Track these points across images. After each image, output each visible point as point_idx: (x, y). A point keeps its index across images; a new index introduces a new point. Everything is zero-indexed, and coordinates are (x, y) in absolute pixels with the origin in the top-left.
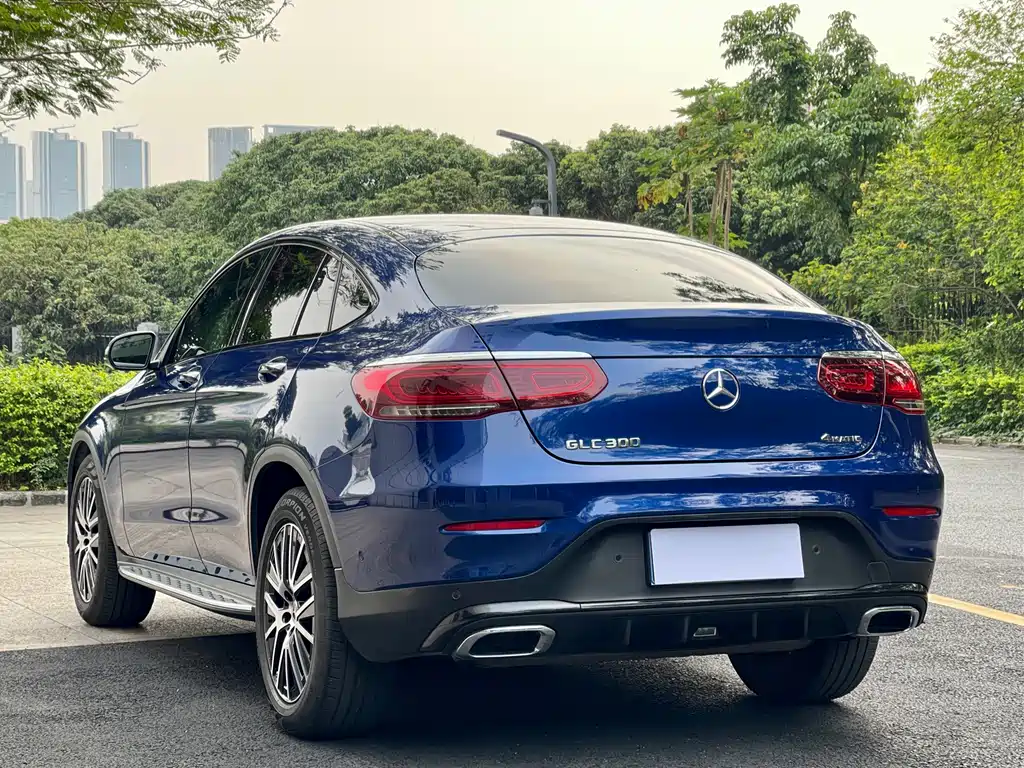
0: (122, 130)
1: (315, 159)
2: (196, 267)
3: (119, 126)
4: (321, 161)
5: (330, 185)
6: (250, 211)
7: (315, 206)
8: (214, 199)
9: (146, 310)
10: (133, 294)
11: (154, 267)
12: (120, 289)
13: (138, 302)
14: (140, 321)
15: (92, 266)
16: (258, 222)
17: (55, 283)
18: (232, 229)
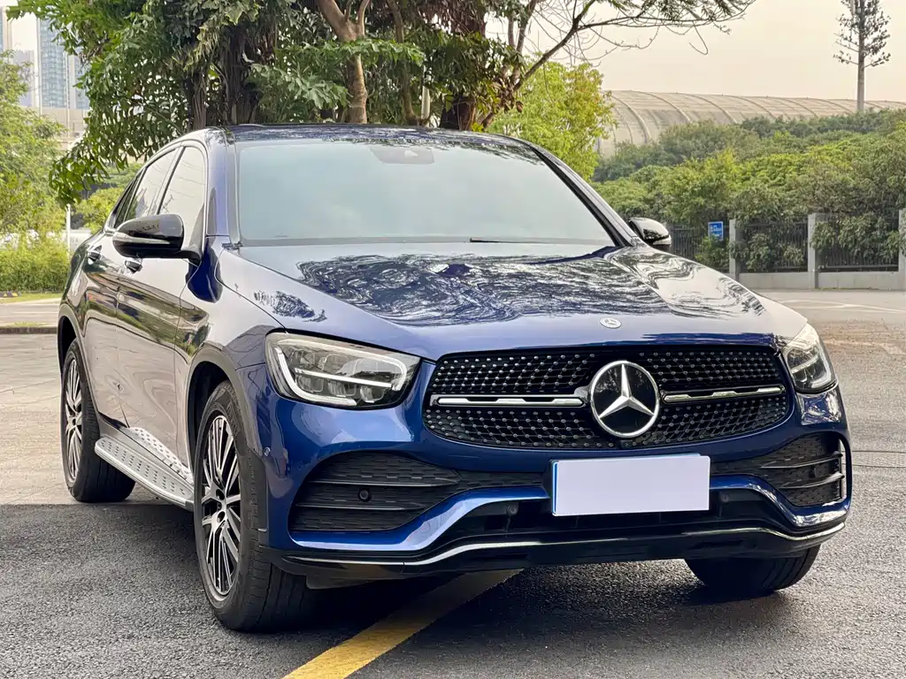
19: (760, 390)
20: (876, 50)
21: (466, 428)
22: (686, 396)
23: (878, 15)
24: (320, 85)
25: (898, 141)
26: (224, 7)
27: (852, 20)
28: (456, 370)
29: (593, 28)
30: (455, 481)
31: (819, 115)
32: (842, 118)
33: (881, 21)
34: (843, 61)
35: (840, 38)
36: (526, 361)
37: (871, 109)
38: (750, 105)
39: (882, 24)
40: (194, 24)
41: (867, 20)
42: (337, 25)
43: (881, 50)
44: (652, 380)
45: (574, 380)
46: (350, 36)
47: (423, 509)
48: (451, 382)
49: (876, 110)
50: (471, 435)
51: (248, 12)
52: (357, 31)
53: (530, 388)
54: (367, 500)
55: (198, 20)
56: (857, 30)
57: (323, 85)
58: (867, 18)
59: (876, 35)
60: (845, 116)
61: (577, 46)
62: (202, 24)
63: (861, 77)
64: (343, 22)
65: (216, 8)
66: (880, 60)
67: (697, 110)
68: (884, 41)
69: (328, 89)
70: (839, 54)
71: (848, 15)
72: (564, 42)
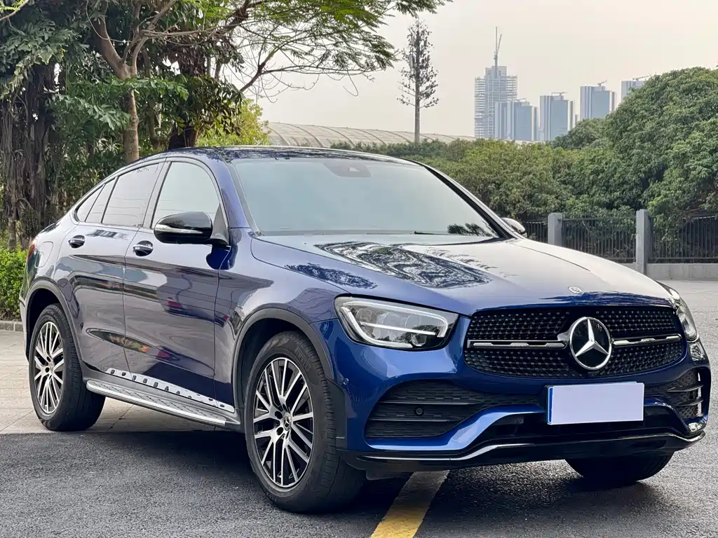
0: (640, 80)
1: (684, 91)
2: (592, 173)
3: (639, 77)
4: (687, 91)
5: (691, 109)
6: (634, 131)
7: (679, 125)
8: (612, 123)
9: (556, 204)
10: (550, 193)
11: (569, 173)
12: (541, 190)
13: (551, 198)
14: (551, 212)
15: (525, 173)
16: (639, 138)
17: (498, 186)
18: (623, 144)
19: (668, 338)
20: (428, 96)
21: (490, 364)
22: (626, 342)
23: (429, 69)
24: (111, 112)
25: (471, 165)
26: (37, 50)
27: (410, 72)
28: (483, 323)
29: (272, 73)
30: (482, 401)
31: (387, 143)
32: (405, 145)
33: (431, 74)
34: (404, 103)
35: (402, 85)
36: (526, 317)
37: (426, 140)
38: (335, 134)
39: (432, 76)
40: (10, 62)
41: (421, 73)
42: (116, 66)
43: (432, 96)
44: (606, 329)
45: (557, 330)
46: (126, 74)
47: (459, 421)
48: (479, 331)
49: (429, 141)
50: (494, 368)
51: (56, 54)
52: (131, 71)
53: (529, 335)
54: (421, 415)
55: (14, 59)
56: (414, 80)
57: (114, 112)
58: (421, 71)
59: (428, 84)
60: (407, 144)
61: (261, 86)
62: (17, 63)
63: (417, 115)
64: (120, 64)
65: (30, 50)
66: (431, 103)
67: (294, 136)
68: (433, 89)
69: (118, 115)
70: (402, 98)
71: (408, 68)
72: (250, 84)
